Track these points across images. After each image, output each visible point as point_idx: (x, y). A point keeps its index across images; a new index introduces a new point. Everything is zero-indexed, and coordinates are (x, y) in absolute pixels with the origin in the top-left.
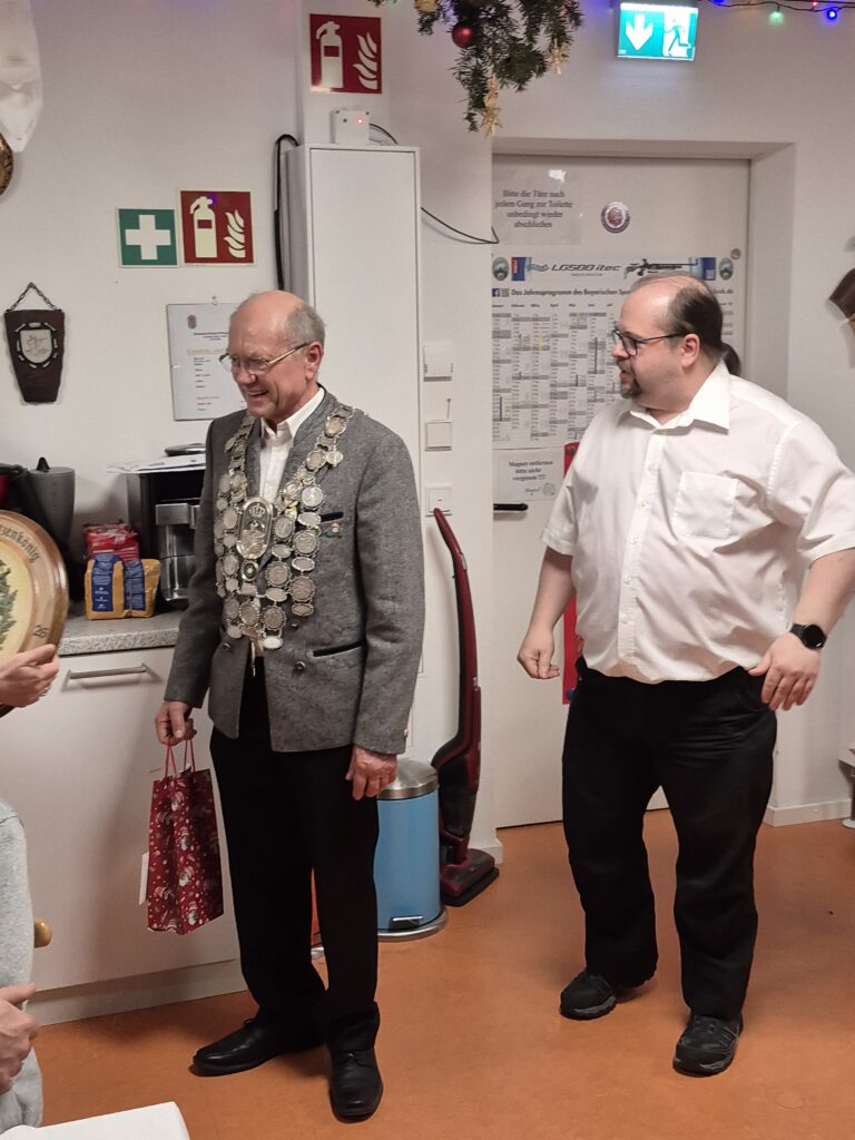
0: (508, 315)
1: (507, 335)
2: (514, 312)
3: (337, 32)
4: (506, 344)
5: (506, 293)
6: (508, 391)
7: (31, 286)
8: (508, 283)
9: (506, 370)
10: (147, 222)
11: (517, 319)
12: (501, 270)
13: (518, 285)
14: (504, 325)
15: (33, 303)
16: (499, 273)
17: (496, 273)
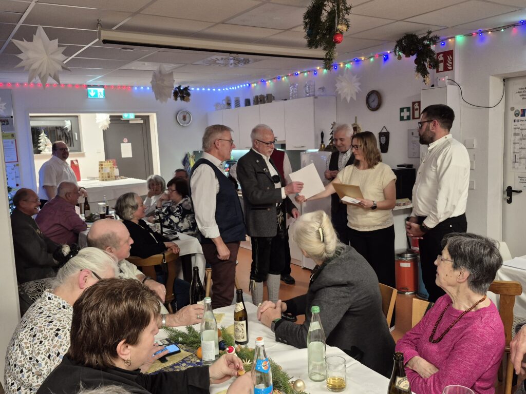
0: (519, 128)
1: (518, 134)
2: (521, 127)
3: (443, 56)
4: (518, 137)
5: (518, 121)
6: (518, 153)
7: (384, 127)
8: (519, 118)
9: (518, 146)
10: (405, 110)
11: (522, 129)
12: (517, 114)
13: (523, 118)
14: (517, 131)
15: (384, 131)
16: (517, 115)
17: (515, 115)
